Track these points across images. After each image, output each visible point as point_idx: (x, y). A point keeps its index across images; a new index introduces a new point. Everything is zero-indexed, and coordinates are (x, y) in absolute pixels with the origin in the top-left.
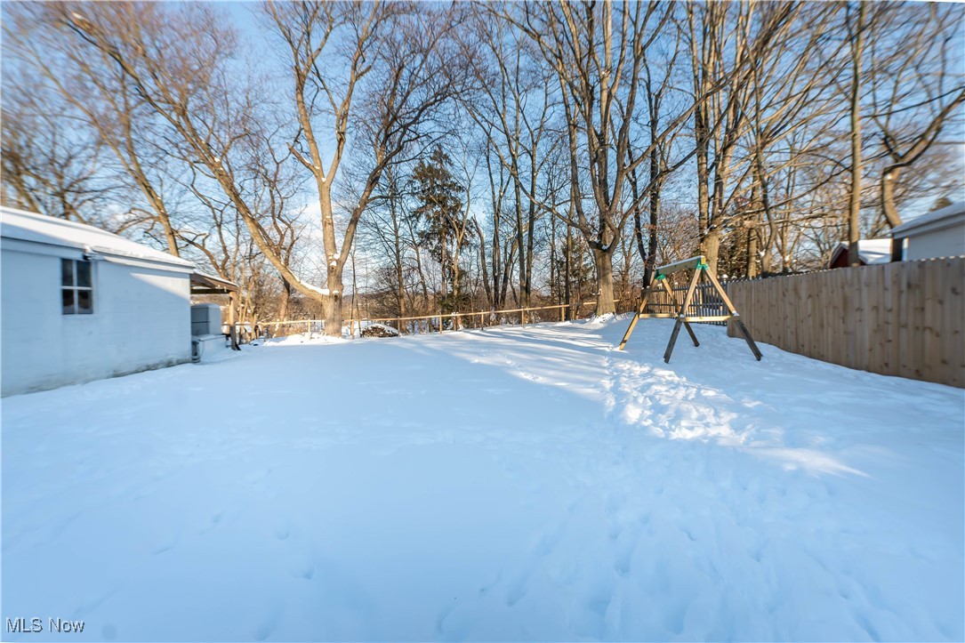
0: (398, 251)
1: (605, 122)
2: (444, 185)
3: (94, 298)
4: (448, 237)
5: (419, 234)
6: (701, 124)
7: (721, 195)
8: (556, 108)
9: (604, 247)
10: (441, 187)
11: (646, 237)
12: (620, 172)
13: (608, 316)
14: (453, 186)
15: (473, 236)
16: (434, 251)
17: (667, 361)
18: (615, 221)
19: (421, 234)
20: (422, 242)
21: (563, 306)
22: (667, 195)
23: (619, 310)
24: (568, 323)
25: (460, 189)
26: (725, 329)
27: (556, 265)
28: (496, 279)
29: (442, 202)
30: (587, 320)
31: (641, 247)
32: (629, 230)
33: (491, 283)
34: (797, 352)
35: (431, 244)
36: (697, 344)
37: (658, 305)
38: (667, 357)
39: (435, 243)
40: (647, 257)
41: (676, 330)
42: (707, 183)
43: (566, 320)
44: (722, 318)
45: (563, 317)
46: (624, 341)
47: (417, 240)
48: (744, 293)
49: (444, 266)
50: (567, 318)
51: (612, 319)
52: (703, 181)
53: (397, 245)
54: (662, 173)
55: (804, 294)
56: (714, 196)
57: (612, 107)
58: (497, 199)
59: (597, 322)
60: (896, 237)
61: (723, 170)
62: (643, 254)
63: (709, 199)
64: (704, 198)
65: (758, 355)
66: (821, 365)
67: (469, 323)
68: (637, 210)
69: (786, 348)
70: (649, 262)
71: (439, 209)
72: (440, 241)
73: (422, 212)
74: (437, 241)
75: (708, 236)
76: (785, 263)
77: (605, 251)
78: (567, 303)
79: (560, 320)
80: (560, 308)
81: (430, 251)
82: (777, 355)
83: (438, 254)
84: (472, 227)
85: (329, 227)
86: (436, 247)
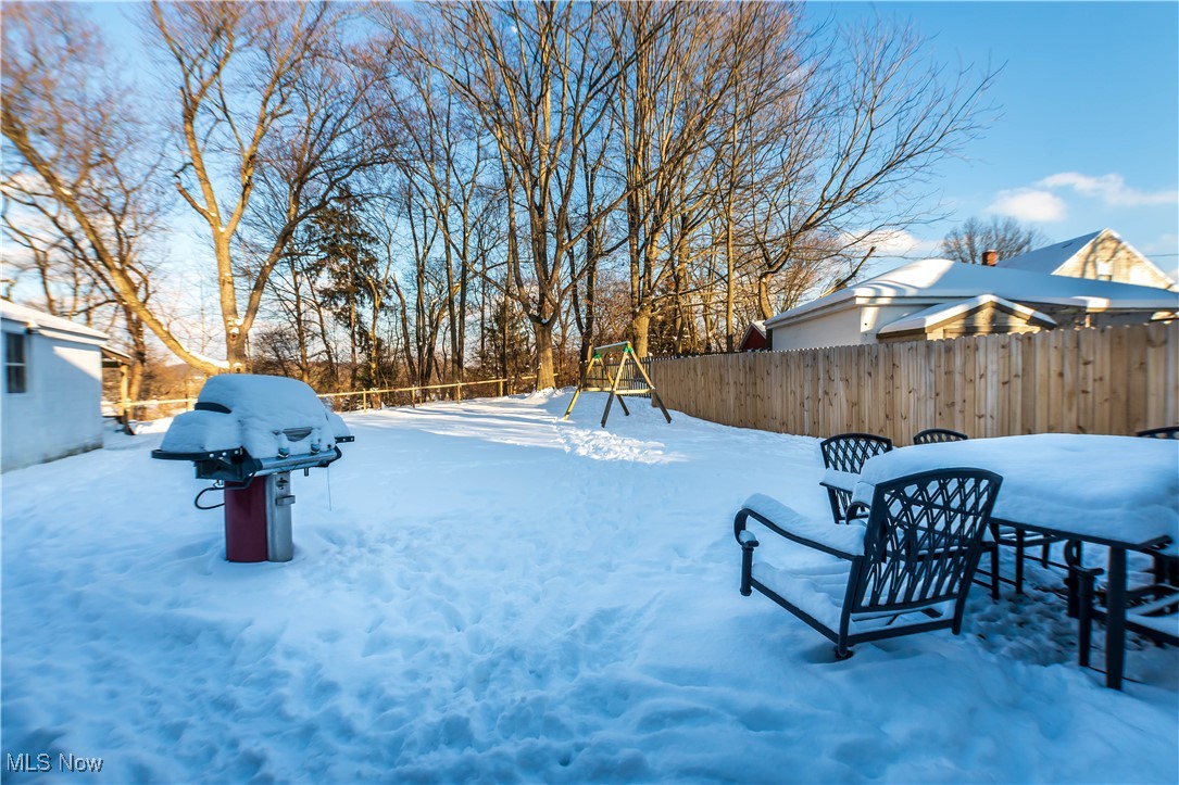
0: (300, 314)
1: (545, 196)
2: (353, 235)
3: (28, 375)
4: (358, 297)
5: (320, 292)
6: (633, 209)
7: (650, 274)
8: (488, 162)
9: (544, 321)
10: (349, 236)
11: (583, 308)
12: (559, 247)
13: (549, 390)
14: (364, 235)
15: (390, 297)
16: (340, 314)
17: (603, 426)
18: (554, 295)
19: (325, 292)
20: (324, 302)
21: (501, 381)
22: (603, 265)
23: (559, 383)
24: (506, 399)
25: (374, 240)
26: (650, 400)
27: (487, 333)
28: (420, 349)
29: (352, 255)
30: (526, 395)
31: (578, 319)
32: (566, 304)
33: (414, 354)
34: (696, 416)
35: (336, 304)
36: (627, 414)
37: (596, 379)
38: (603, 423)
39: (341, 303)
40: (584, 331)
41: (610, 401)
42: (638, 263)
43: (504, 395)
44: (643, 391)
45: (502, 393)
46: (568, 413)
47: (319, 300)
48: (663, 370)
49: (353, 332)
50: (505, 394)
51: (552, 394)
52: (634, 261)
53: (297, 307)
54: (598, 256)
55: (699, 373)
56: (644, 276)
57: (550, 181)
58: (421, 256)
59: (539, 397)
60: (769, 327)
61: (651, 253)
62: (580, 327)
63: (640, 278)
64: (636, 278)
65: (669, 419)
66: (709, 424)
67: (392, 401)
68: (575, 286)
69: (690, 414)
70: (587, 335)
71: (347, 263)
72: (347, 302)
73: (324, 265)
74: (344, 302)
75: (639, 314)
76: (708, 338)
77: (544, 325)
78: (505, 378)
79: (498, 395)
80: (498, 384)
81: (334, 313)
82: (684, 419)
83: (345, 318)
84: (389, 287)
85: (228, 287)
86: (343, 309)
